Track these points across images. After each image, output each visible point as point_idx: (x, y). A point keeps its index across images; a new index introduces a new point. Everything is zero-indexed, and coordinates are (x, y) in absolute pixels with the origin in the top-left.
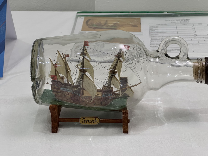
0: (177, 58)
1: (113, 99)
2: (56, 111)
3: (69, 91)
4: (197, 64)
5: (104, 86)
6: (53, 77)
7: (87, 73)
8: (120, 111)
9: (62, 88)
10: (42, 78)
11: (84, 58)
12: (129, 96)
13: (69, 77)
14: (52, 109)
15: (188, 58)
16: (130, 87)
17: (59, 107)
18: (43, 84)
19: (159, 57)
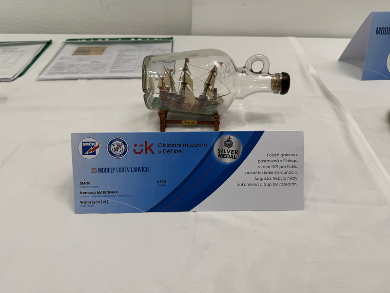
0: (260, 73)
1: (207, 106)
2: (163, 115)
3: (173, 99)
4: (275, 78)
5: (200, 96)
6: (161, 88)
7: (188, 86)
8: (212, 115)
9: (168, 97)
10: (152, 88)
11: (185, 73)
12: (219, 104)
13: (173, 88)
14: (160, 114)
15: (268, 73)
16: (220, 97)
17: (166, 112)
18: (153, 94)
19: (245, 72)
